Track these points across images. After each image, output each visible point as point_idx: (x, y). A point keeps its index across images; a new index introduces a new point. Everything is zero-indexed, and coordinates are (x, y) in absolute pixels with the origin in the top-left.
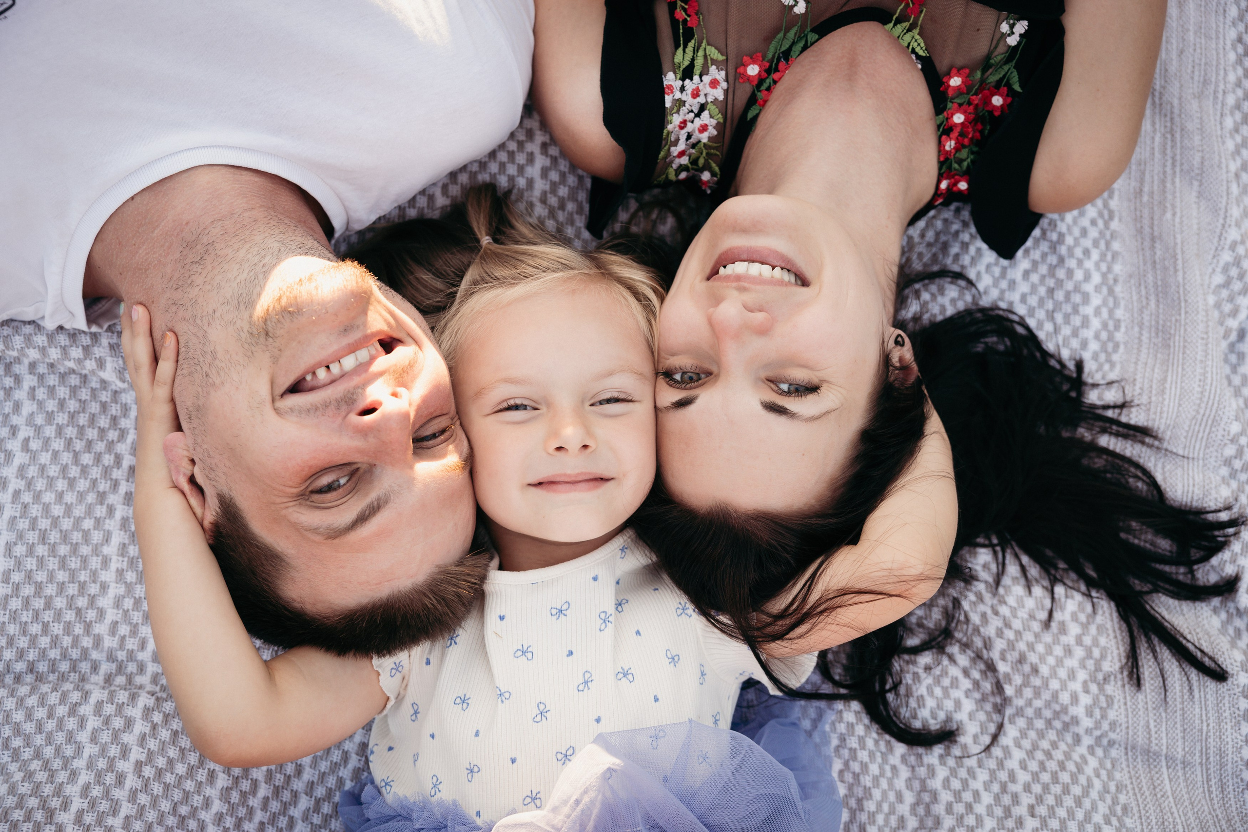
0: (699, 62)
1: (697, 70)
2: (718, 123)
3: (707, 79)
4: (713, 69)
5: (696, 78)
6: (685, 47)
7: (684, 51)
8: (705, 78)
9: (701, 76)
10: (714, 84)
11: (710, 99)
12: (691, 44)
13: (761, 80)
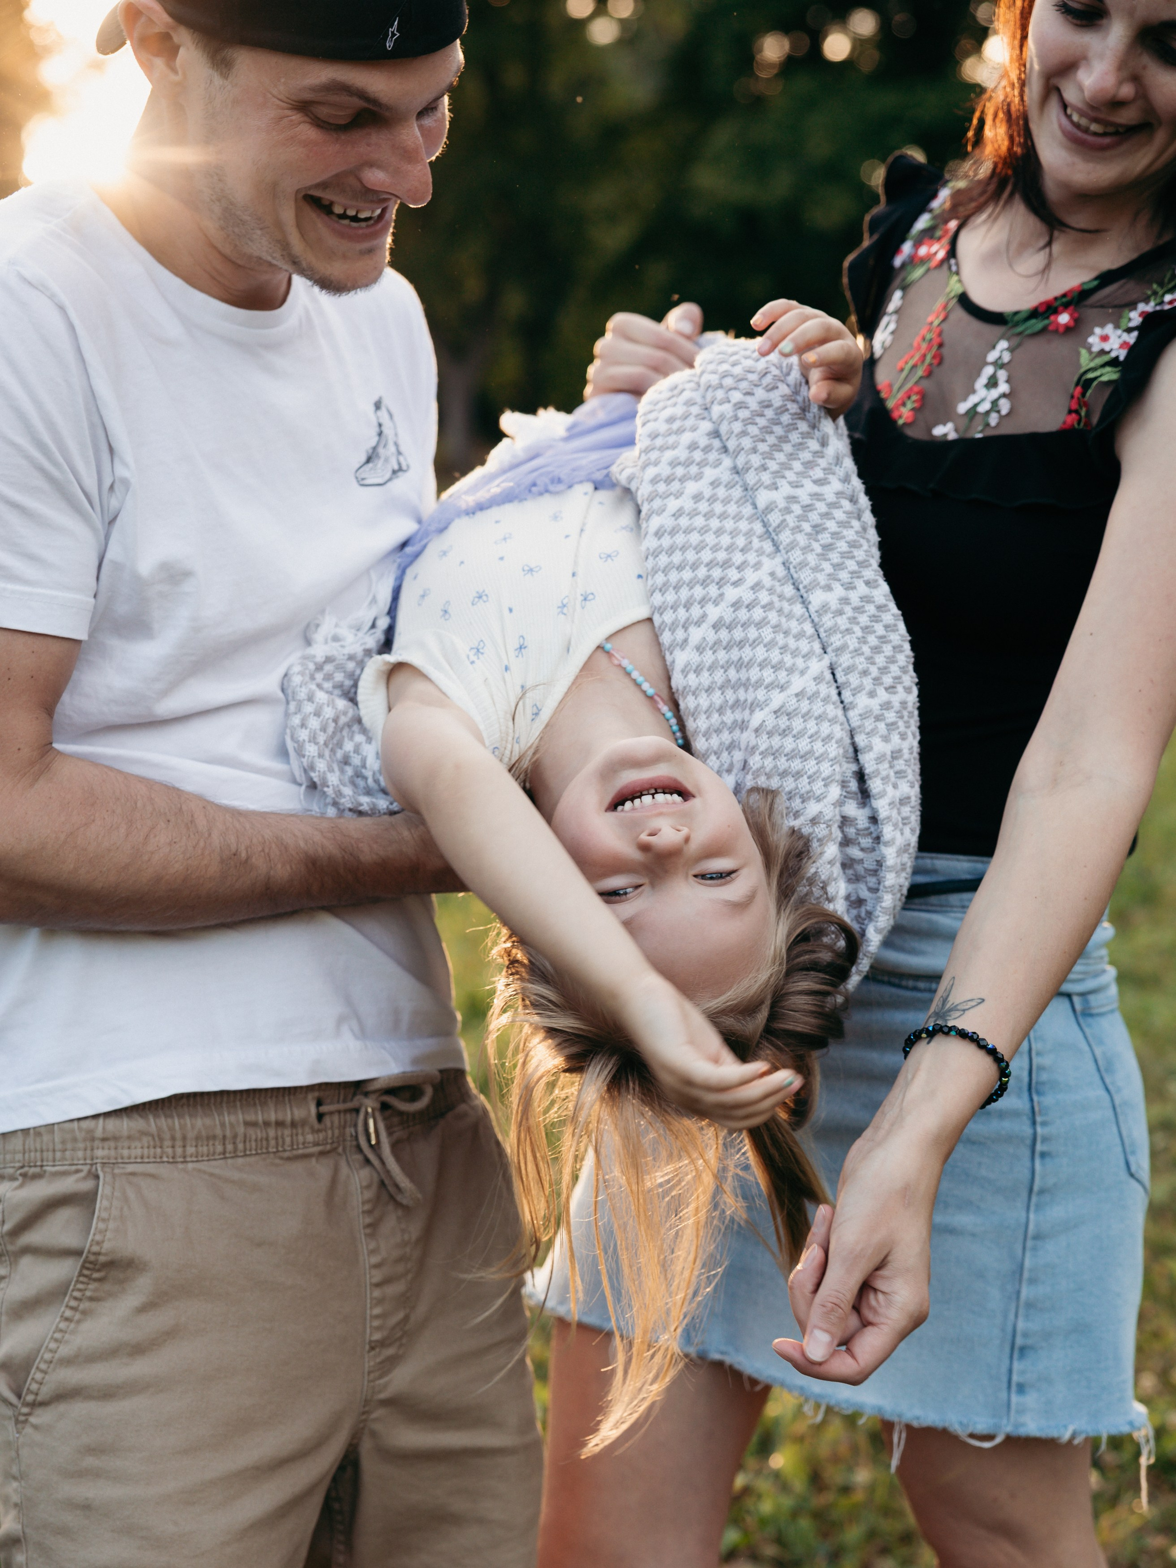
0: (1099, 361)
1: (1106, 358)
2: (1131, 310)
3: (1107, 347)
4: (1095, 349)
5: (1113, 355)
6: (1096, 378)
7: (1100, 376)
8: (1107, 349)
9: (1109, 352)
10: (1105, 338)
11: (1119, 332)
12: (1091, 375)
13: (1066, 306)
